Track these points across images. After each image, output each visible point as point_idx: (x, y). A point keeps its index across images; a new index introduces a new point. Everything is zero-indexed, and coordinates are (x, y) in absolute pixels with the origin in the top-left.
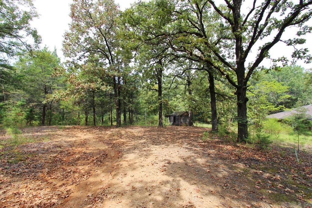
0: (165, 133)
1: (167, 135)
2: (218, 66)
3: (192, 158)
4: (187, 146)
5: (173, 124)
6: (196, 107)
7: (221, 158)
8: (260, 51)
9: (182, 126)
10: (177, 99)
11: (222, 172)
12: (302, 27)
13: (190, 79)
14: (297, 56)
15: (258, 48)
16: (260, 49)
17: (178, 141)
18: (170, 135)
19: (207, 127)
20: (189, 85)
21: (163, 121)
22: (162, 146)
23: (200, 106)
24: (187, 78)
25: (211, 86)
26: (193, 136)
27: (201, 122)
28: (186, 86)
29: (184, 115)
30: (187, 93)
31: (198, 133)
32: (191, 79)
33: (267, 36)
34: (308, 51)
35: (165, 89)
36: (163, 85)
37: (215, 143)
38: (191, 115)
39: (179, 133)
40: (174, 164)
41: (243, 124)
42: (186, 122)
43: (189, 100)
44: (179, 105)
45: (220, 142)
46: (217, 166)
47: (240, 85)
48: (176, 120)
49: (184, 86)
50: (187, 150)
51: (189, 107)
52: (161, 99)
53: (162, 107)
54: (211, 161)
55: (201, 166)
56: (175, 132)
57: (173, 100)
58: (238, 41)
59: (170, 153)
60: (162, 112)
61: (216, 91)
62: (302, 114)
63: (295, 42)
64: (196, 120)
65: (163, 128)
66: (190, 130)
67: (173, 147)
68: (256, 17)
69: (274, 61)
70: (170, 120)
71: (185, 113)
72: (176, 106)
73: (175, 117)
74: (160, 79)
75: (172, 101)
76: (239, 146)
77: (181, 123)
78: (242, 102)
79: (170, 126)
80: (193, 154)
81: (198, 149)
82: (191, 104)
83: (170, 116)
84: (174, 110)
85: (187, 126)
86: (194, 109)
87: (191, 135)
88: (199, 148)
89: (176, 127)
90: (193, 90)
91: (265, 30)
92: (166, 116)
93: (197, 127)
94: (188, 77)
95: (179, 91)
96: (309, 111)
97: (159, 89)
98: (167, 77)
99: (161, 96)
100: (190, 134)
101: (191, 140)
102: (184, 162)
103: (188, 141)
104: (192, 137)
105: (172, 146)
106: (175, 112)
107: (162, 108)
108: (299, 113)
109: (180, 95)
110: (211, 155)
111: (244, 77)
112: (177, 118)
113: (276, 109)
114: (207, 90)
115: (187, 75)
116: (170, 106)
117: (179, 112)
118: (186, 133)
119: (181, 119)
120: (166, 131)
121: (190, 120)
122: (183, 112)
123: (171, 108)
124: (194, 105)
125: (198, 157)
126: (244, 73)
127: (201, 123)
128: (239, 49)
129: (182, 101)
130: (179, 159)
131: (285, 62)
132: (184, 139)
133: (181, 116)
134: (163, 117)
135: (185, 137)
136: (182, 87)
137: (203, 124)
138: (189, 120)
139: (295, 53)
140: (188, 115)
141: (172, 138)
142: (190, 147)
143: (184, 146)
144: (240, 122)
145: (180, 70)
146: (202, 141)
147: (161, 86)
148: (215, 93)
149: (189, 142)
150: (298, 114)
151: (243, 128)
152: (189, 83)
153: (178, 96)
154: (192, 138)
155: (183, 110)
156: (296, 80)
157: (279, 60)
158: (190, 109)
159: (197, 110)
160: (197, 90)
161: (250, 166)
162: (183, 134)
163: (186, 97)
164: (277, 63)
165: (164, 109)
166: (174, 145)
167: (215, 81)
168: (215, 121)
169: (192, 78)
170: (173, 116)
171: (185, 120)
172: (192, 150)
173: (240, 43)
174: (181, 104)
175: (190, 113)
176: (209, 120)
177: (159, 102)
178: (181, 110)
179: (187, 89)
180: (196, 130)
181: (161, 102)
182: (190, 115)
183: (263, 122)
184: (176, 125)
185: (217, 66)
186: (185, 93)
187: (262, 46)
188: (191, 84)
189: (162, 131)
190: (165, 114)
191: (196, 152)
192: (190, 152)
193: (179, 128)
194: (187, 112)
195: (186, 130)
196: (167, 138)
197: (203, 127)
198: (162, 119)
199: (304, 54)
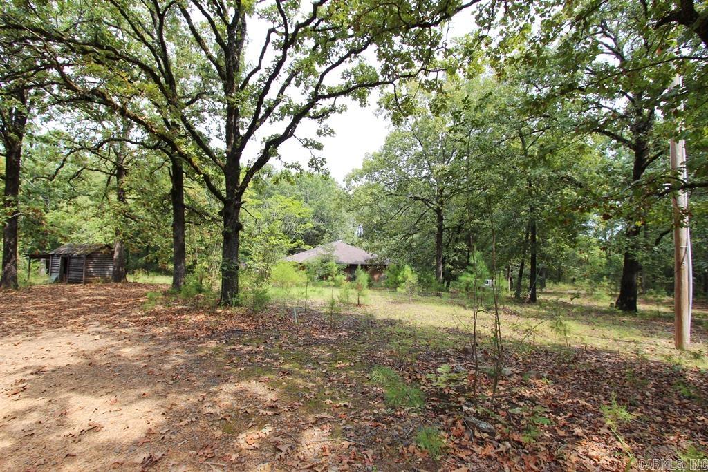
0: (28, 305)
1: (36, 309)
2: (188, 152)
3: (110, 350)
4: (99, 329)
5: (60, 280)
6: (137, 235)
7: (178, 339)
8: (264, 144)
9: (91, 282)
10: (79, 208)
11: (174, 360)
12: (322, 125)
13: (125, 161)
14: (315, 166)
15: (262, 140)
16: (264, 141)
17: (73, 321)
18: (46, 308)
19: (164, 284)
20: (119, 176)
21: (19, 271)
22: (13, 339)
23: (147, 233)
24: (113, 155)
25: (175, 189)
26: (121, 306)
27: (152, 271)
28: (109, 178)
29: (100, 255)
30: (113, 197)
31: (137, 296)
32: (128, 163)
33: (279, 120)
34: (325, 162)
35: (36, 177)
36: (26, 163)
37: (174, 314)
38: (120, 253)
39: (80, 302)
40: (53, 371)
41: (231, 272)
42: (104, 271)
43: (115, 216)
44: (85, 225)
45: (185, 309)
46: (166, 353)
47: (230, 198)
48: (72, 267)
49: (104, 177)
50: (97, 337)
51: (117, 234)
52: (14, 203)
53: (16, 229)
54: (155, 347)
55: (130, 360)
56: (64, 300)
57: (65, 209)
58: (232, 116)
59: (45, 350)
60: (16, 244)
61: (186, 202)
62: (329, 255)
63: (311, 144)
64: (137, 267)
65: (18, 290)
66: (115, 291)
67: (54, 337)
68: (260, 85)
69: (286, 166)
70: (47, 267)
71: (102, 248)
72: (71, 230)
73: (66, 260)
74: (14, 143)
75: (59, 214)
76: (219, 314)
77: (88, 274)
78: (231, 231)
79: (48, 286)
80: (114, 343)
81: (129, 330)
82: (121, 226)
83: (47, 257)
84: (66, 239)
85: (106, 281)
86: (129, 238)
87: (116, 304)
88: (133, 328)
89: (68, 287)
90: (130, 190)
91: (277, 110)
92: (33, 257)
93: (135, 285)
94: (117, 154)
95: (87, 187)
96: (337, 250)
97: (6, 171)
98: (45, 140)
99: (15, 192)
100: (113, 300)
101: (114, 314)
102: (84, 361)
103: (104, 317)
104: (118, 307)
105: (52, 334)
106: (70, 246)
107: (18, 232)
108: (326, 254)
109: (91, 198)
110: (158, 337)
111: (239, 184)
112: (74, 261)
113: (293, 245)
114: (165, 197)
115: (114, 149)
116: (51, 228)
117: (81, 247)
118: (100, 300)
119: (87, 264)
120: (30, 298)
121: (118, 268)
122: (97, 245)
123: (52, 232)
124: (131, 228)
125: (125, 346)
126: (238, 177)
127: (152, 274)
128: (232, 129)
129: (96, 215)
130: (72, 359)
131: (299, 171)
132: (93, 315)
133: (89, 257)
134: (21, 259)
135: (96, 310)
136: (99, 179)
137: (157, 276)
138: (114, 267)
139: (311, 161)
140: (113, 253)
141: (51, 315)
142: (107, 330)
143: (91, 329)
144: (225, 268)
145: (93, 129)
146: (143, 314)
147: (18, 163)
148: (184, 206)
149: (108, 319)
150: (324, 255)
151: (230, 278)
152: (120, 171)
153: (81, 200)
154: (117, 310)
155: (98, 239)
156: (327, 199)
157: (293, 167)
158: (119, 237)
159: (139, 243)
160: (142, 191)
161: (227, 342)
162: (91, 302)
163: (106, 207)
164: (290, 169)
165: (25, 236)
166: (58, 331)
167: (187, 182)
168: (181, 268)
169: (131, 161)
170: (58, 256)
171: (101, 267)
172: (114, 335)
173: (235, 120)
174: (91, 223)
175: (120, 250)
176: (171, 267)
177: (6, 214)
178: (91, 240)
179: (111, 186)
180: (133, 290)
181: (15, 213)
182: (116, 254)
183: (272, 269)
184: (70, 283)
185: (186, 153)
186: (106, 195)
187: (267, 138)
188: (126, 173)
189: (12, 302)
190: (31, 250)
191: (122, 337)
192: (105, 340)
193: (80, 289)
194: (109, 246)
195: (104, 292)
196: (36, 316)
197: (154, 283)
198: (16, 267)
199: (322, 165)
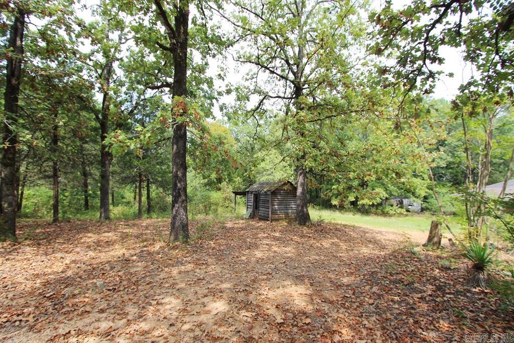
5: (252, 216)
9: (276, 220)
38: (303, 189)
42: (287, 209)
48: (261, 204)
71: (285, 185)
73: (257, 196)
77: (274, 211)
106: (259, 182)
112: (262, 198)
117: (267, 184)
119: (273, 201)
121: (302, 207)
122: (280, 181)
133: (274, 193)
138: (297, 206)
170: (252, 193)
171: (284, 205)
175: (303, 185)
184: (260, 220)
194: (290, 183)
